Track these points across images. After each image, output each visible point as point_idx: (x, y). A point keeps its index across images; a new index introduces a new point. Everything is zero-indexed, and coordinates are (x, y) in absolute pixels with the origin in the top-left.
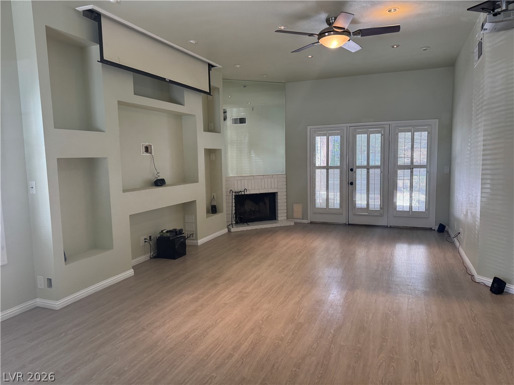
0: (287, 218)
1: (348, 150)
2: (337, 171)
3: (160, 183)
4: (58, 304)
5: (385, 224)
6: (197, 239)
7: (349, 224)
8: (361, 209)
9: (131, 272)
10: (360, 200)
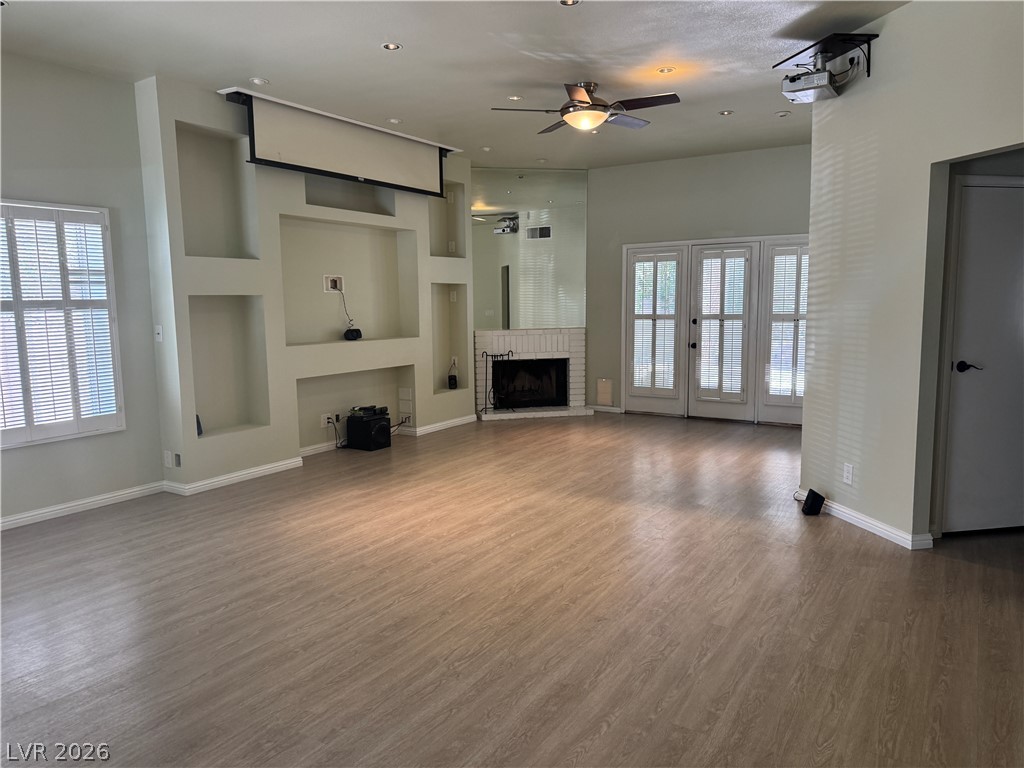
0: (586, 404)
1: (689, 286)
2: (671, 324)
3: (353, 335)
4: (189, 489)
5: (749, 417)
6: (415, 427)
7: (689, 417)
8: (708, 390)
9: (297, 462)
10: (708, 377)
